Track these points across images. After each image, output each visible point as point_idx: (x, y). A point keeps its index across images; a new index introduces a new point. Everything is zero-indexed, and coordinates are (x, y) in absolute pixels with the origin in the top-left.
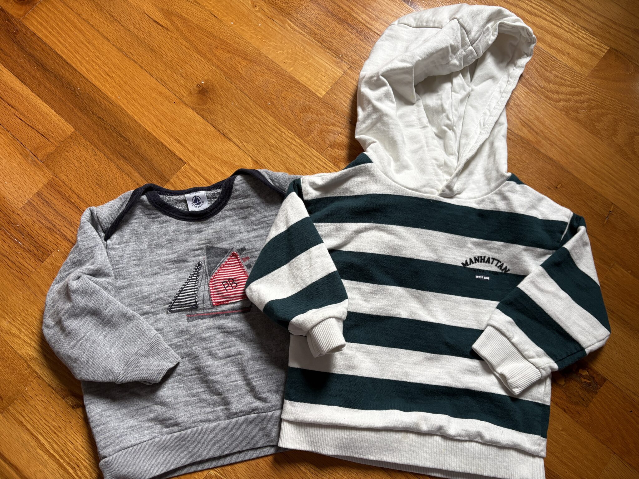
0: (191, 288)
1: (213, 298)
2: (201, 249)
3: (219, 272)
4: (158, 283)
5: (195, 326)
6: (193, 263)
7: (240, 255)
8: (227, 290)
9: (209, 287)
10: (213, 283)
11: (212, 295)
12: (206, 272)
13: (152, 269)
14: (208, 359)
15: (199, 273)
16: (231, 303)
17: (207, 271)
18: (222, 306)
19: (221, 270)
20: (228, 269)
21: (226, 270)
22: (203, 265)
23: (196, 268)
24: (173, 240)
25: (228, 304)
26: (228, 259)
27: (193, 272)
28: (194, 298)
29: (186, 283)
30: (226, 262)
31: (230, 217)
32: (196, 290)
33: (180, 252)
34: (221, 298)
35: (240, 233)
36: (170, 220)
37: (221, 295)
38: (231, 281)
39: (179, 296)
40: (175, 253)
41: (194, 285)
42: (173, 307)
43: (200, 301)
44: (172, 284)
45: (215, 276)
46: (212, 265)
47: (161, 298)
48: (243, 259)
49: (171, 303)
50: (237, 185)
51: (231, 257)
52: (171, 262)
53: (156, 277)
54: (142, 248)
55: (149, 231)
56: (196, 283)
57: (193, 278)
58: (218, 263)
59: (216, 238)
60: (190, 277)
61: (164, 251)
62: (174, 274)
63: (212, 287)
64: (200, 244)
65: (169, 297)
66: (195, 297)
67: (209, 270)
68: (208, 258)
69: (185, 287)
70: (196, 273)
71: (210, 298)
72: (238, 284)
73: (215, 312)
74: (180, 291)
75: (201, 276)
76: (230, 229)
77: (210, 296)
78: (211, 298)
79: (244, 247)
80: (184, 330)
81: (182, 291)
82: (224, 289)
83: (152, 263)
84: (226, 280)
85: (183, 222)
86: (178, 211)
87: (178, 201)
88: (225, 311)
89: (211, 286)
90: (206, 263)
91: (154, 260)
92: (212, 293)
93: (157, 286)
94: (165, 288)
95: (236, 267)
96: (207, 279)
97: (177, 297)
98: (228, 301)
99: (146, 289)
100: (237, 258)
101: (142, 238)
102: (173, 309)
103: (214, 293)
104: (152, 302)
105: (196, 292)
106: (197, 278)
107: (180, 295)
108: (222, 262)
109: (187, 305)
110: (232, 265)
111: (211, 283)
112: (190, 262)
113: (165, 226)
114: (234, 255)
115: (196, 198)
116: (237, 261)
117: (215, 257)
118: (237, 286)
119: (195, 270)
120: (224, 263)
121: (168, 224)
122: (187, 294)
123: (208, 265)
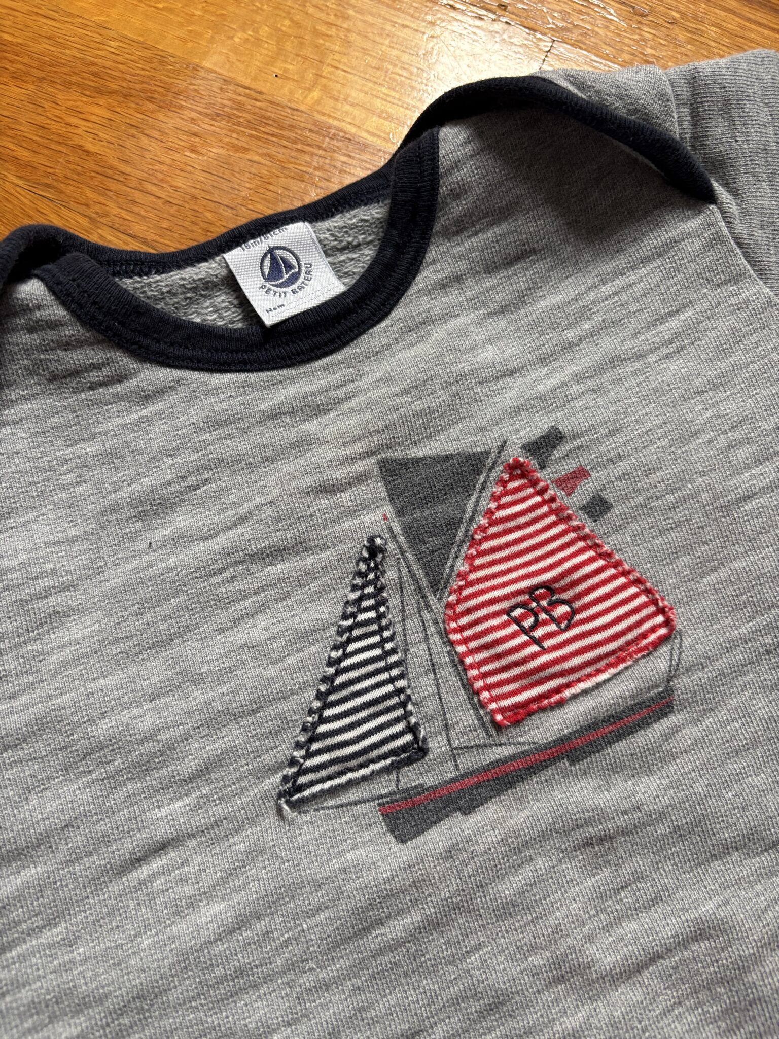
0: (370, 668)
1: (485, 695)
2: (359, 479)
3: (474, 569)
4: (197, 680)
5: (449, 854)
6: (341, 547)
7: (543, 467)
8: (538, 641)
9: (452, 643)
10: (464, 621)
11: (476, 678)
12: (413, 576)
13: (148, 617)
14: (557, 1001)
15: (383, 588)
16: (575, 697)
17: (420, 574)
18: (536, 720)
19: (481, 554)
20: (507, 545)
21: (499, 548)
22: (391, 546)
23: (363, 567)
24: (220, 462)
25: (561, 704)
26: (495, 498)
27: (354, 588)
28: (400, 712)
29: (335, 648)
30: (490, 513)
31: (447, 316)
32: (395, 672)
33: (269, 512)
34: (525, 682)
35: (512, 373)
36: (178, 381)
37: (517, 671)
38: (543, 597)
39: (323, 721)
40: (243, 519)
41: (377, 652)
42: (302, 780)
43: (429, 719)
44: (272, 671)
45: (461, 589)
46: (432, 542)
47: (234, 749)
48: (560, 483)
49: (292, 762)
50: (457, 165)
51: (504, 483)
52: (236, 563)
53: (176, 649)
54: (72, 532)
55: (90, 448)
56: (384, 641)
57: (362, 617)
58: (454, 524)
59: (416, 415)
60: (345, 617)
61: (181, 521)
62: (262, 621)
63: (465, 641)
64: (352, 459)
65: (274, 734)
66: (403, 705)
67: (425, 567)
68: (400, 513)
69: (338, 673)
70: (370, 590)
71: (470, 699)
72: (577, 604)
73: (513, 757)
74: (320, 696)
75: (394, 602)
76: (463, 367)
77: (468, 685)
78: (477, 693)
79: (555, 428)
80: (397, 884)
81: (329, 692)
82: (524, 638)
83: (147, 591)
84: (520, 599)
85: (243, 376)
86: (205, 333)
87: (194, 289)
88: (561, 740)
89: (456, 637)
90: (401, 539)
91: (150, 572)
92: (474, 672)
93: (199, 696)
94: (243, 697)
95: (538, 526)
96: (428, 606)
97: (315, 725)
98: (558, 690)
99: (148, 722)
100: (534, 483)
101: (64, 488)
102: (307, 793)
103: (485, 668)
104: (191, 779)
105: (401, 684)
106: (380, 616)
107: (328, 713)
108: (472, 519)
109: (374, 754)
110: (522, 520)
111: (453, 625)
112: (325, 547)
113: (160, 414)
114: (517, 470)
115: (274, 259)
116: (538, 499)
117: (431, 499)
118: (574, 612)
119: (358, 581)
120: (484, 521)
121: (172, 399)
122: (358, 701)
123: (412, 547)
